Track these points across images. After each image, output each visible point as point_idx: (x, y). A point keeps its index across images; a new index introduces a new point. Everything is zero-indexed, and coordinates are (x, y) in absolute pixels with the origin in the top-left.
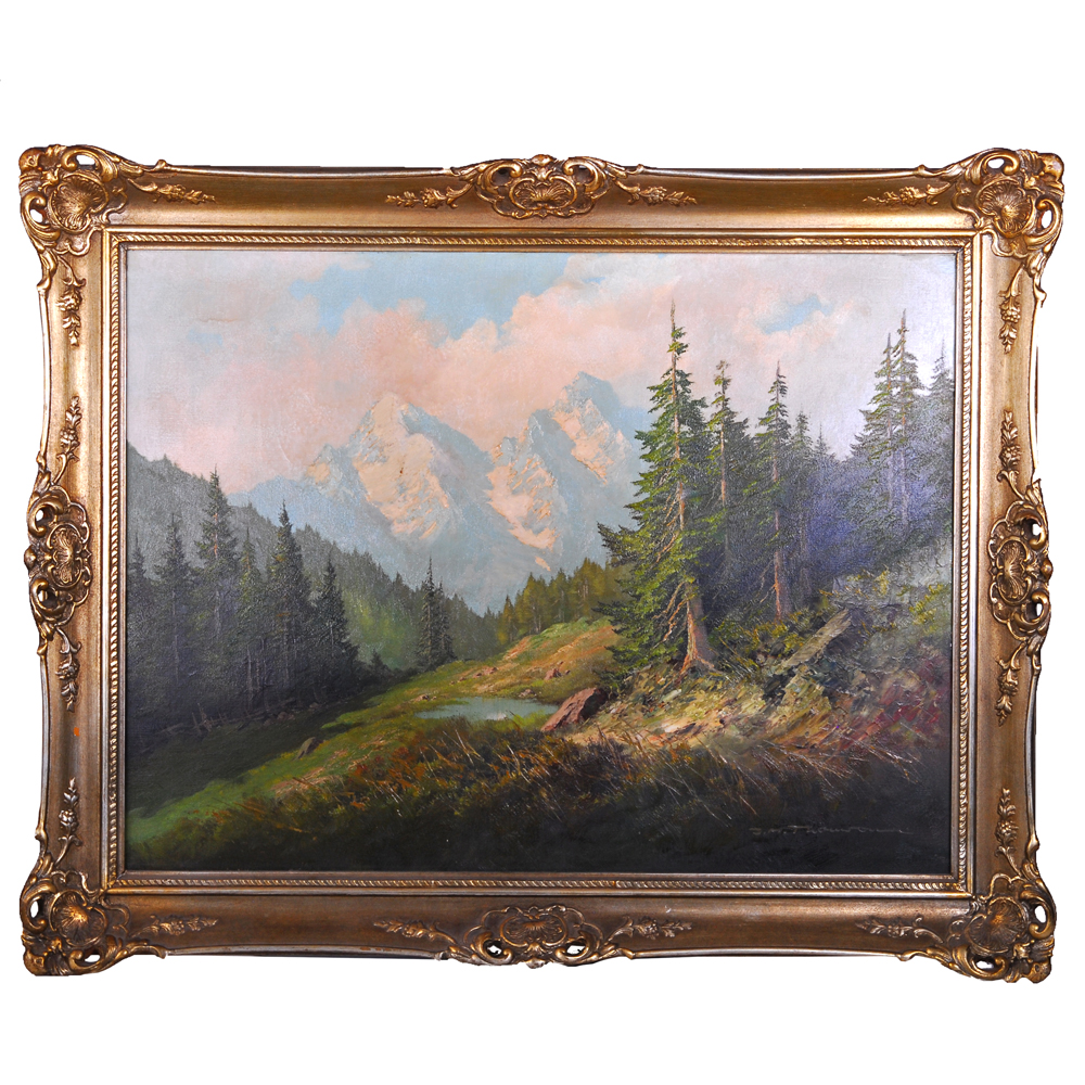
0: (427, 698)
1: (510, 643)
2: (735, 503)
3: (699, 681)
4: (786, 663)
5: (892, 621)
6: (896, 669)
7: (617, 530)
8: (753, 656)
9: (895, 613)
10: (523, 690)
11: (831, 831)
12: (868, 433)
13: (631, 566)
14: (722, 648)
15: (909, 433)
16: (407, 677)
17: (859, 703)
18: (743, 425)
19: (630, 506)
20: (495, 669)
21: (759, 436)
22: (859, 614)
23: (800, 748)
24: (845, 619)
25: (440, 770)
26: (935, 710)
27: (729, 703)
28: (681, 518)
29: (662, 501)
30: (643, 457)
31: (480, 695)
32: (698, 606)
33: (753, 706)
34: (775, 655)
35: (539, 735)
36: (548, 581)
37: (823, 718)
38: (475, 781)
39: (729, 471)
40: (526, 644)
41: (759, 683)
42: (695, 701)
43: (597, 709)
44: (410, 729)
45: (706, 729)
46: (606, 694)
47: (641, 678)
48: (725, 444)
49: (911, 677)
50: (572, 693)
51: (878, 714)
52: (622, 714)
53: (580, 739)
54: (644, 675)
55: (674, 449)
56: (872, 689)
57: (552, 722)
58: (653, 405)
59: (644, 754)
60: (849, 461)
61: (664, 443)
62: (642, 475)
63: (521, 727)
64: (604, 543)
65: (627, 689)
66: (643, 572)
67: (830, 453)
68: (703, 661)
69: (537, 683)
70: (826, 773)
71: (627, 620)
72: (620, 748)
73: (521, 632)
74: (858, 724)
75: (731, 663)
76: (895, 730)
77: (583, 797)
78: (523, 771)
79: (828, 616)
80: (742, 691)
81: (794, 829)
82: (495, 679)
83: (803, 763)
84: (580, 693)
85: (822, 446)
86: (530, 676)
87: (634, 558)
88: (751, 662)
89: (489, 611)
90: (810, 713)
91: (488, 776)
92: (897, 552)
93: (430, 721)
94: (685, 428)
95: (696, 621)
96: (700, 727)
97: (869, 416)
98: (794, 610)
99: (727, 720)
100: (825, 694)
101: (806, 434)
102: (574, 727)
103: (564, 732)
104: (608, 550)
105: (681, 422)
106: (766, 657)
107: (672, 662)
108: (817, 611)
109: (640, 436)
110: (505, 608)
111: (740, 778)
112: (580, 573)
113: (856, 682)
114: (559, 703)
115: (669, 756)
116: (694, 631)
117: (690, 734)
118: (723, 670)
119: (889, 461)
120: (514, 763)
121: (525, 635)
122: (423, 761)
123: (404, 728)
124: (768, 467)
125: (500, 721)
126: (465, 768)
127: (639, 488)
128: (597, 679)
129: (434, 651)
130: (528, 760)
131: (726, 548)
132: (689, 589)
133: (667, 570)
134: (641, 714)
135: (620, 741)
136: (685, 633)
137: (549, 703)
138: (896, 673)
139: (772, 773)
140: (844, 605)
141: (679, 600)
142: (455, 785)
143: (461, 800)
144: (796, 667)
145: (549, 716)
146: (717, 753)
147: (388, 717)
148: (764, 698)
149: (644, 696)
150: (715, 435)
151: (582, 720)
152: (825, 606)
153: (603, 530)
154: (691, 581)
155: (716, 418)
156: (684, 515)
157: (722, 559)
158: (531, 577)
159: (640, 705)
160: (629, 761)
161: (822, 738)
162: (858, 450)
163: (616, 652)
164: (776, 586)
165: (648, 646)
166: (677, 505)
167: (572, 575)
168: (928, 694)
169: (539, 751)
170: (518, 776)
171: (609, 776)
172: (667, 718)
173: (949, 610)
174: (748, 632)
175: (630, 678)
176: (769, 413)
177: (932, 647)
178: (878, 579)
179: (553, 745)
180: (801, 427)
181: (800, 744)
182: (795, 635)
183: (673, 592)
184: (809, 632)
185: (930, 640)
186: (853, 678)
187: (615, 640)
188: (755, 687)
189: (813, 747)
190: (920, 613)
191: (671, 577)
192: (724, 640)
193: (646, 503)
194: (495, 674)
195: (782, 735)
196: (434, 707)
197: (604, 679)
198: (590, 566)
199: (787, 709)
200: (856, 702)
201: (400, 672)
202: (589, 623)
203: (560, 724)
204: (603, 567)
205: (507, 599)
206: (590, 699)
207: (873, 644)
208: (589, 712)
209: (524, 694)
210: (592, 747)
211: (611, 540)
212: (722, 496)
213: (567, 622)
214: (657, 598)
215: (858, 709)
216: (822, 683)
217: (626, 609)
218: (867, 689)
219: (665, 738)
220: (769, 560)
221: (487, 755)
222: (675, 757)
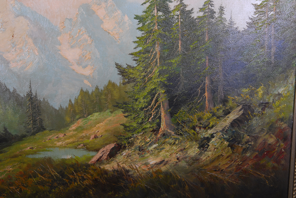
0: (32, 148)
1: (72, 122)
2: (186, 53)
3: (167, 140)
4: (210, 132)
5: (264, 111)
6: (265, 133)
7: (125, 66)
8: (194, 128)
9: (265, 106)
10: (80, 145)
12: (256, 16)
13: (132, 84)
14: (178, 124)
15: (277, 16)
16: (21, 138)
17: (245, 150)
18: (190, 12)
19: (132, 54)
20: (65, 135)
21: (199, 18)
22: (247, 108)
23: (216, 171)
24: (240, 110)
25: (40, 182)
26: (283, 152)
27: (181, 150)
28: (158, 60)
29: (148, 52)
30: (138, 28)
31: (58, 147)
32: (166, 104)
33: (193, 151)
34: (205, 128)
35: (88, 166)
36: (90, 92)
37: (228, 157)
38: (57, 187)
39: (183, 36)
40: (81, 122)
41: (196, 141)
42: (165, 150)
43: (116, 154)
44: (24, 163)
45: (170, 162)
46: (121, 146)
47: (138, 139)
48: (181, 22)
49: (271, 137)
50: (104, 146)
51: (255, 155)
52: (129, 156)
53: (109, 167)
54: (140, 137)
55: (155, 24)
56: (252, 143)
57: (94, 159)
59: (139, 174)
60: (245, 31)
61: (150, 21)
62: (138, 38)
63: (79, 162)
64: (119, 73)
65: (131, 144)
66: (139, 87)
67: (235, 26)
68: (169, 131)
69: (86, 141)
70: (228, 182)
71: (130, 111)
72: (128, 171)
73: (77, 117)
74: (244, 160)
75: (183, 132)
76: (262, 162)
77: (110, 193)
78: (80, 182)
79: (231, 108)
80: (188, 144)
82: (65, 139)
83: (216, 177)
84: (108, 146)
85: (231, 23)
86: (83, 138)
87: (134, 80)
88: (193, 131)
89: (61, 106)
90: (221, 155)
91: (63, 184)
92: (269, 77)
93: (34, 159)
94: (160, 13)
95: (166, 112)
96: (167, 161)
97: (257, 7)
98: (215, 106)
99: (180, 158)
100: (229, 146)
101: (224, 16)
102: (105, 162)
103: (100, 164)
104: (120, 76)
105: (158, 10)
106: (200, 129)
107: (153, 131)
108: (226, 106)
109: (137, 17)
110: (69, 105)
111: (186, 185)
112: (107, 88)
113: (244, 140)
114: (97, 150)
115: (152, 175)
116: (165, 117)
117: (162, 165)
118: (178, 135)
119: (266, 30)
120: (76, 178)
121: (79, 118)
122: (31, 177)
123: (21, 162)
124: (203, 34)
125: (68, 159)
126: (52, 181)
127: (136, 44)
128: (116, 140)
129: (34, 126)
130: (83, 177)
131: (181, 75)
132: (162, 96)
133: (150, 86)
134: (138, 156)
135: (127, 168)
136: (160, 118)
137: (92, 151)
138: (264, 135)
139: (203, 183)
140: (241, 104)
141: (157, 101)
142: (47, 188)
143: (51, 195)
144: (215, 133)
145: (93, 157)
146: (175, 174)
147: (13, 157)
148: (199, 148)
149: (139, 147)
150: (176, 17)
151: (109, 158)
152: (230, 104)
153: (118, 66)
154: (163, 92)
155: (177, 8)
156: (160, 58)
157: (179, 81)
158: (82, 90)
159: (137, 151)
160: (132, 177)
161: (227, 166)
162: (250, 25)
163: (125, 127)
164: (206, 94)
165: (141, 123)
166: (156, 54)
167: (103, 89)
168: (279, 146)
169: (88, 173)
170: (78, 184)
171: (122, 184)
172: (151, 157)
173: (293, 104)
174: (191, 117)
175: (132, 139)
176: (204, 5)
177: (283, 123)
178: (258, 90)
179: (95, 170)
180: (221, 13)
181: (216, 169)
182: (215, 118)
183: (154, 97)
184: (221, 117)
185: (282, 120)
186: (243, 138)
187: (124, 120)
188: (194, 143)
189: (222, 170)
190: (278, 106)
191: (152, 90)
192: (179, 120)
193: (140, 53)
194: (65, 137)
195: (207, 165)
196: (35, 153)
197: (119, 139)
198: (111, 84)
199: (210, 153)
200: (244, 149)
201: (18, 136)
202: (111, 112)
203: (98, 160)
204: (118, 85)
205: (70, 101)
206: (113, 149)
207: (254, 122)
208: (112, 154)
209: (80, 146)
210: (114, 171)
211: (122, 72)
212: (180, 49)
213: (100, 112)
214: (145, 100)
215: (245, 153)
216: (228, 141)
217: (130, 106)
218: (250, 143)
219: (150, 167)
220: (203, 82)
221: (63, 175)
222: (154, 175)
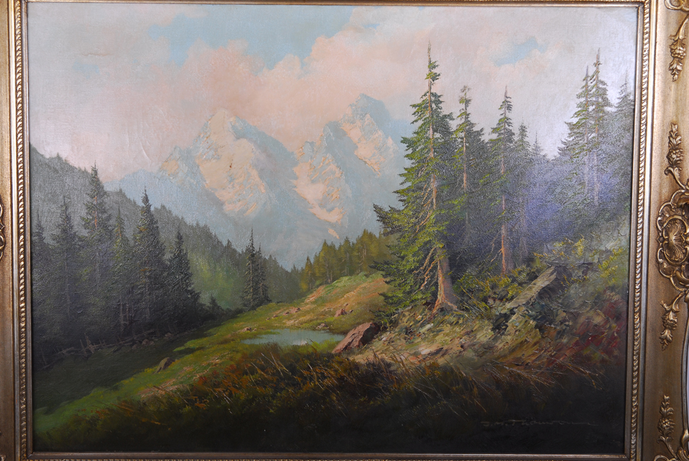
0: (250, 330)
1: (310, 291)
2: (474, 190)
3: (446, 318)
4: (509, 305)
5: (586, 275)
6: (588, 309)
7: (387, 209)
8: (485, 300)
9: (588, 269)
10: (320, 324)
11: (540, 423)
12: (571, 139)
13: (397, 235)
14: (463, 294)
15: (600, 139)
16: (235, 314)
17: (561, 334)
18: (479, 133)
19: (397, 192)
20: (299, 309)
21: (491, 141)
22: (562, 271)
23: (518, 365)
24: (552, 274)
25: (259, 381)
26: (616, 338)
27: (468, 334)
28: (434, 201)
29: (421, 189)
30: (407, 156)
31: (288, 327)
32: (446, 265)
33: (485, 334)
34: (501, 300)
35: (331, 356)
36: (337, 246)
37: (535, 344)
38: (284, 389)
39: (469, 166)
40: (322, 291)
41: (489, 319)
42: (444, 332)
43: (373, 338)
44: (237, 352)
45: (450, 352)
46: (379, 327)
47: (404, 316)
48: (466, 147)
49: (598, 314)
50: (354, 326)
51: (574, 341)
52: (390, 341)
53: (361, 358)
54: (407, 314)
55: (429, 150)
56: (571, 323)
57: (340, 347)
58: (414, 118)
59: (406, 369)
60: (556, 159)
61: (422, 146)
62: (406, 169)
63: (318, 350)
64: (378, 218)
65: (394, 323)
66: (407, 239)
67: (542, 153)
68: (449, 304)
69: (329, 319)
70: (537, 383)
71: (394, 275)
72: (389, 365)
73: (318, 283)
74: (559, 349)
75: (469, 305)
76: (586, 352)
77: (362, 400)
78: (319, 382)
79: (539, 271)
80: (477, 324)
81: (512, 423)
82: (299, 316)
83: (519, 375)
84: (360, 326)
85: (537, 148)
86: (324, 314)
87: (399, 229)
88: (484, 304)
89: (294, 267)
90: (526, 341)
91: (294, 385)
92: (591, 225)
93: (252, 346)
94: (437, 135)
95: (445, 275)
96: (447, 350)
97: (572, 127)
98: (515, 267)
99: (466, 345)
100: (536, 327)
101: (526, 139)
102: (356, 350)
103: (349, 354)
104: (381, 224)
105: (435, 131)
106: (494, 301)
107: (427, 304)
108: (532, 268)
109: (405, 141)
110: (307, 265)
111: (475, 386)
112: (361, 240)
113: (559, 318)
114: (345, 333)
115: (424, 371)
116: (443, 282)
117: (439, 355)
118: (463, 310)
119: (586, 159)
120: (312, 376)
121: (321, 285)
122: (247, 374)
123: (234, 351)
124: (498, 164)
125: (303, 346)
126: (277, 380)
127: (404, 178)
128: (373, 317)
129: (255, 296)
130: (323, 374)
131: (467, 222)
132: (439, 252)
133: (422, 239)
134: (404, 341)
135: (388, 360)
136: (436, 283)
137: (338, 334)
138: (588, 312)
139: (498, 383)
140: (552, 264)
141: (432, 259)
142: (270, 391)
143: (275, 402)
144: (516, 308)
145: (338, 343)
146: (458, 369)
147: (222, 343)
148: (493, 329)
149: (406, 328)
150: (460, 140)
151: (361, 345)
152: (538, 264)
153: (378, 209)
154: (441, 246)
155: (461, 128)
156: (436, 198)
157: (464, 230)
158: (325, 243)
159: (403, 335)
160: (395, 374)
161: (534, 358)
162: (563, 152)
163: (386, 297)
164: (502, 250)
165: (409, 293)
166: (431, 191)
167: (355, 242)
168: (610, 327)
169: (331, 367)
170: (315, 385)
171: (381, 385)
172: (423, 344)
173: (627, 266)
174: (482, 283)
175: (396, 315)
176: (499, 124)
177: (614, 293)
178: (576, 244)
179: (340, 363)
180: (522, 135)
181: (518, 363)
182: (516, 285)
183: (428, 254)
184: (525, 283)
185: (612, 288)
186: (557, 315)
187: (385, 288)
188: (486, 322)
189: (527, 364)
190: (606, 269)
191: (426, 243)
192: (464, 288)
193: (408, 190)
194: (299, 312)
195: (505, 356)
196: (255, 336)
197: (378, 316)
198: (367, 236)
199: (509, 337)
200: (559, 332)
201: (230, 311)
202: (367, 276)
203: (346, 348)
204: (377, 236)
205: (308, 259)
206: (367, 331)
207: (572, 292)
208: (367, 339)
209: (320, 327)
210: (369, 364)
211: (383, 217)
212: (464, 185)
213: (351, 275)
214: (416, 258)
215: (560, 338)
216: (534, 319)
217: (394, 266)
218: (567, 323)
219: (421, 358)
220: (497, 232)
221: (293, 369)
222: (428, 371)
